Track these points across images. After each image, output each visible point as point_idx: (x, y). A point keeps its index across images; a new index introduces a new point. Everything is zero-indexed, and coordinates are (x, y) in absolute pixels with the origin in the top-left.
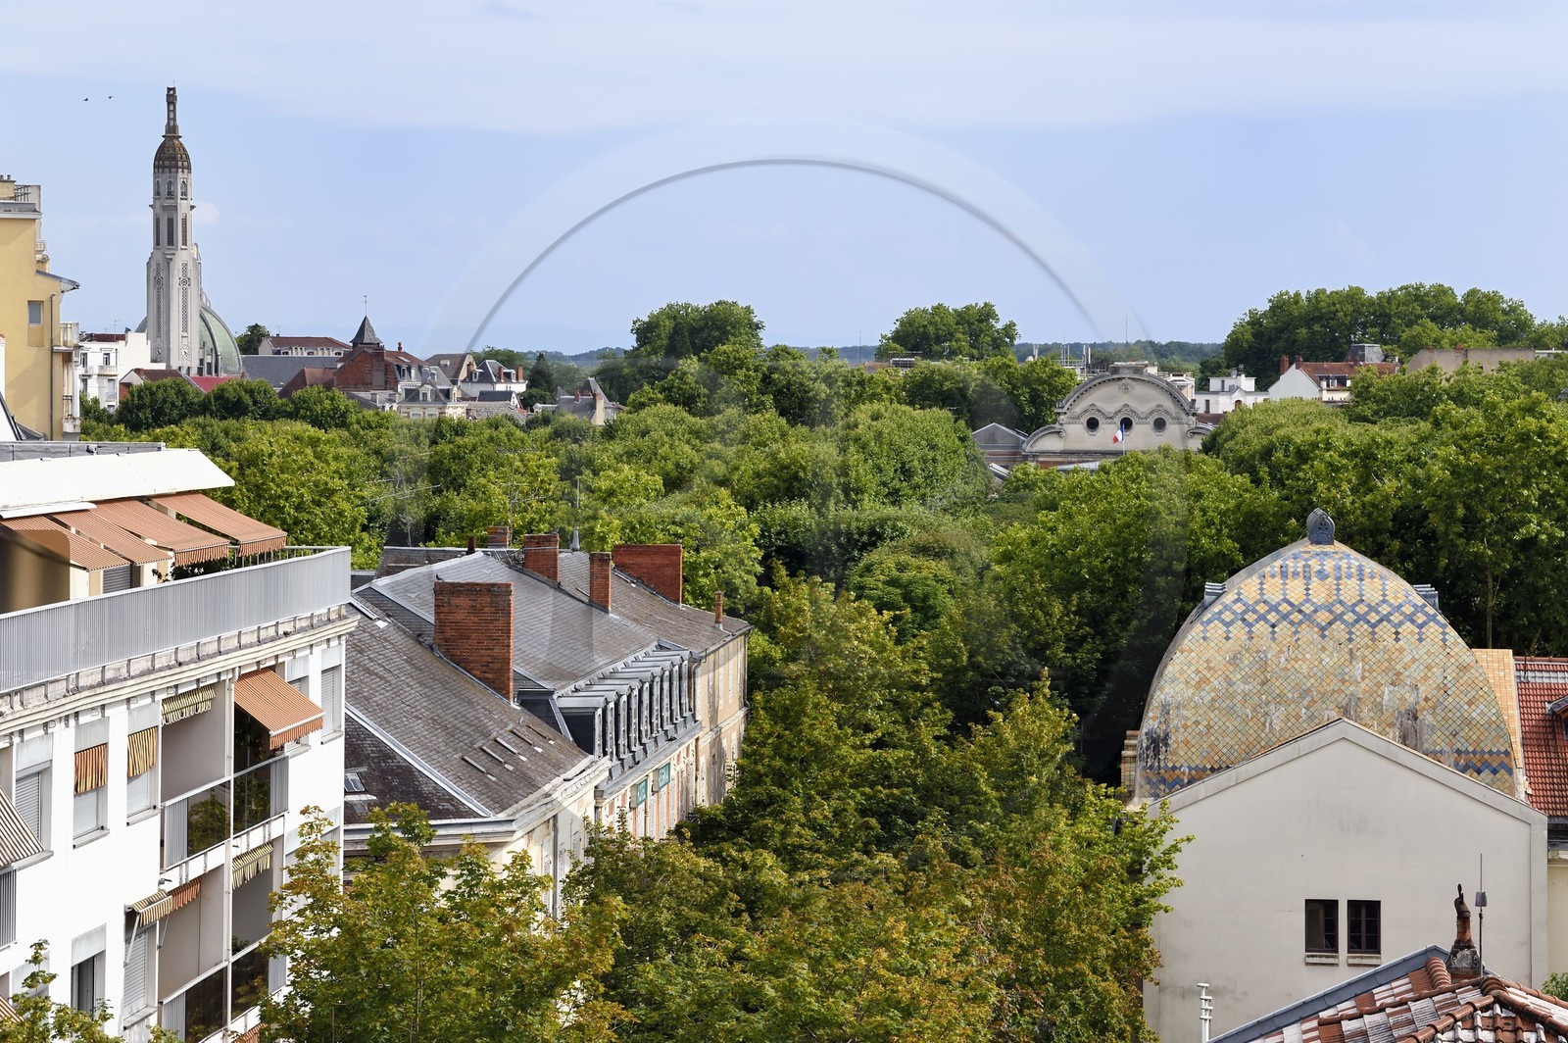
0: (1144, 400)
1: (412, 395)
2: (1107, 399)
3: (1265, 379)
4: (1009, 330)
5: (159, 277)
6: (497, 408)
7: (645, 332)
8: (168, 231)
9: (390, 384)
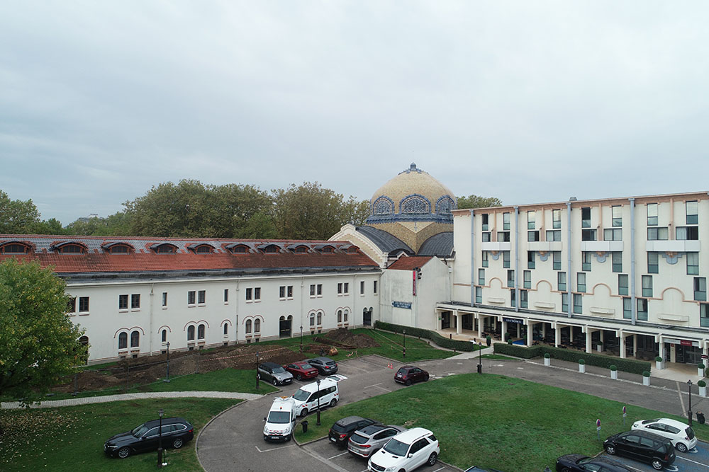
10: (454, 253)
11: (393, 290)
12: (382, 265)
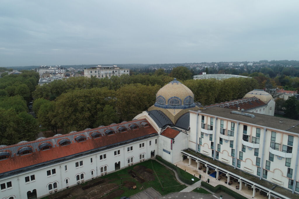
10: (190, 128)
11: (163, 144)
12: (159, 133)
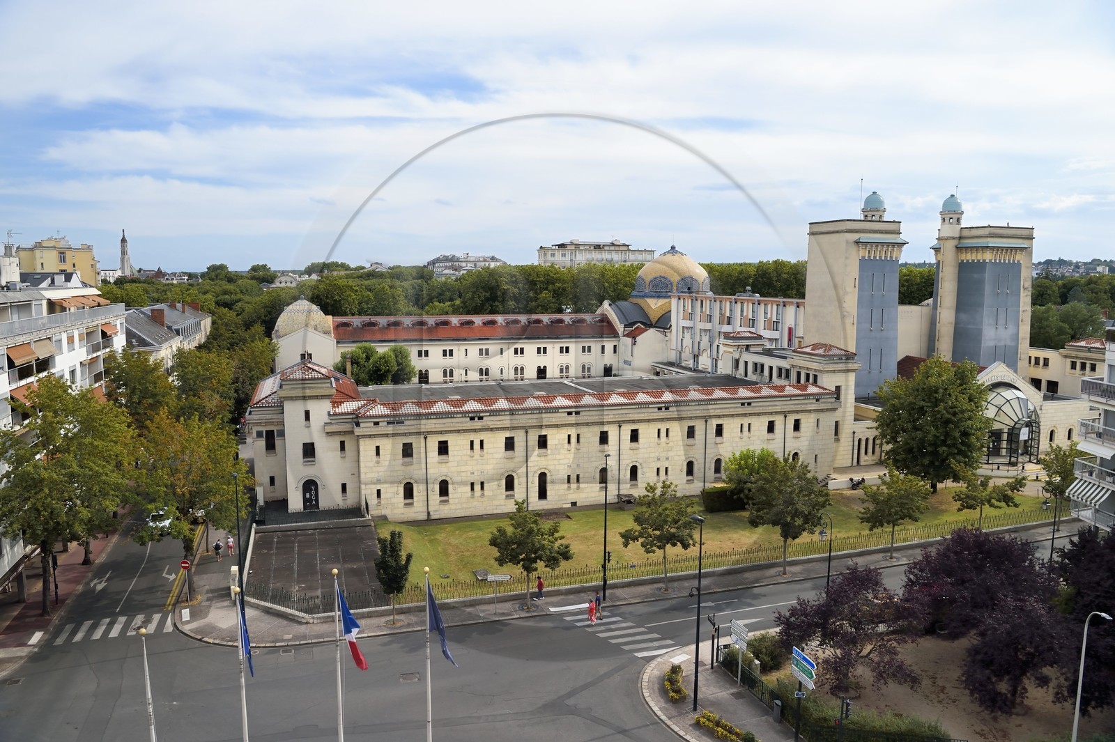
0: (288, 279)
1: (167, 279)
2: (283, 279)
3: (310, 276)
4: (270, 268)
5: (122, 260)
6: (183, 281)
7: (208, 269)
8: (124, 253)
9: (164, 277)
10: (671, 325)
11: (623, 351)
12: (620, 332)
